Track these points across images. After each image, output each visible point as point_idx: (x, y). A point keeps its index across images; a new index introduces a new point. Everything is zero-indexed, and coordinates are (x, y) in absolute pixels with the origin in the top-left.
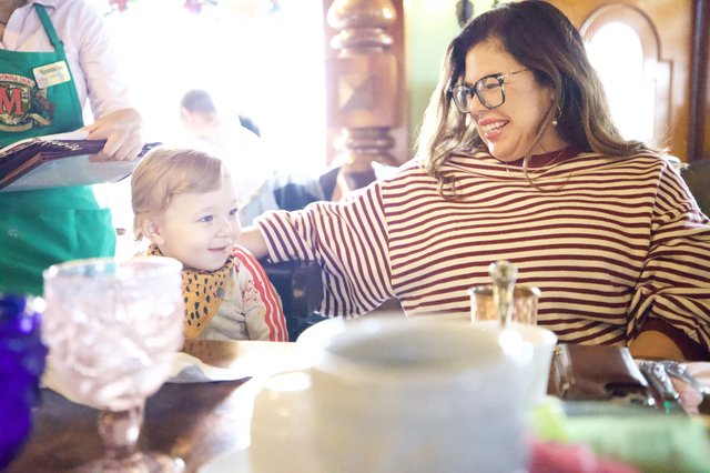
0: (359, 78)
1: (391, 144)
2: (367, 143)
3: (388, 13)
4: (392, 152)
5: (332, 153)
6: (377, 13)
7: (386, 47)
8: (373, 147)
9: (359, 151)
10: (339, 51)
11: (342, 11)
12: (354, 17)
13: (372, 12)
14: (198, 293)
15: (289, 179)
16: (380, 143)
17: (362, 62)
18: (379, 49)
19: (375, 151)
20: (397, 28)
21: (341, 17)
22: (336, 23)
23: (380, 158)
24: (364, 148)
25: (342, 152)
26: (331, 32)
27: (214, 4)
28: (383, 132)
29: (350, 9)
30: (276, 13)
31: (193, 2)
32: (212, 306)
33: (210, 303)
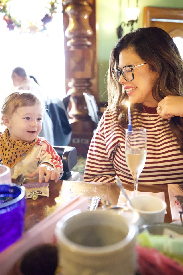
0: (78, 58)
1: (91, 85)
2: (82, 85)
3: (89, 32)
4: (92, 88)
5: (68, 88)
6: (85, 32)
7: (89, 46)
8: (83, 86)
9: (79, 88)
10: (70, 47)
11: (71, 31)
12: (77, 33)
13: (83, 31)
14: (12, 153)
15: (51, 101)
16: (86, 84)
17: (79, 52)
18: (86, 47)
19: (84, 88)
20: (93, 38)
21: (71, 33)
22: (67, 35)
23: (86, 90)
24: (80, 86)
25: (71, 88)
26: (67, 40)
27: (19, 26)
28: (88, 80)
29: (75, 30)
30: (44, 31)
31: (10, 25)
32: (17, 159)
33: (17, 158)
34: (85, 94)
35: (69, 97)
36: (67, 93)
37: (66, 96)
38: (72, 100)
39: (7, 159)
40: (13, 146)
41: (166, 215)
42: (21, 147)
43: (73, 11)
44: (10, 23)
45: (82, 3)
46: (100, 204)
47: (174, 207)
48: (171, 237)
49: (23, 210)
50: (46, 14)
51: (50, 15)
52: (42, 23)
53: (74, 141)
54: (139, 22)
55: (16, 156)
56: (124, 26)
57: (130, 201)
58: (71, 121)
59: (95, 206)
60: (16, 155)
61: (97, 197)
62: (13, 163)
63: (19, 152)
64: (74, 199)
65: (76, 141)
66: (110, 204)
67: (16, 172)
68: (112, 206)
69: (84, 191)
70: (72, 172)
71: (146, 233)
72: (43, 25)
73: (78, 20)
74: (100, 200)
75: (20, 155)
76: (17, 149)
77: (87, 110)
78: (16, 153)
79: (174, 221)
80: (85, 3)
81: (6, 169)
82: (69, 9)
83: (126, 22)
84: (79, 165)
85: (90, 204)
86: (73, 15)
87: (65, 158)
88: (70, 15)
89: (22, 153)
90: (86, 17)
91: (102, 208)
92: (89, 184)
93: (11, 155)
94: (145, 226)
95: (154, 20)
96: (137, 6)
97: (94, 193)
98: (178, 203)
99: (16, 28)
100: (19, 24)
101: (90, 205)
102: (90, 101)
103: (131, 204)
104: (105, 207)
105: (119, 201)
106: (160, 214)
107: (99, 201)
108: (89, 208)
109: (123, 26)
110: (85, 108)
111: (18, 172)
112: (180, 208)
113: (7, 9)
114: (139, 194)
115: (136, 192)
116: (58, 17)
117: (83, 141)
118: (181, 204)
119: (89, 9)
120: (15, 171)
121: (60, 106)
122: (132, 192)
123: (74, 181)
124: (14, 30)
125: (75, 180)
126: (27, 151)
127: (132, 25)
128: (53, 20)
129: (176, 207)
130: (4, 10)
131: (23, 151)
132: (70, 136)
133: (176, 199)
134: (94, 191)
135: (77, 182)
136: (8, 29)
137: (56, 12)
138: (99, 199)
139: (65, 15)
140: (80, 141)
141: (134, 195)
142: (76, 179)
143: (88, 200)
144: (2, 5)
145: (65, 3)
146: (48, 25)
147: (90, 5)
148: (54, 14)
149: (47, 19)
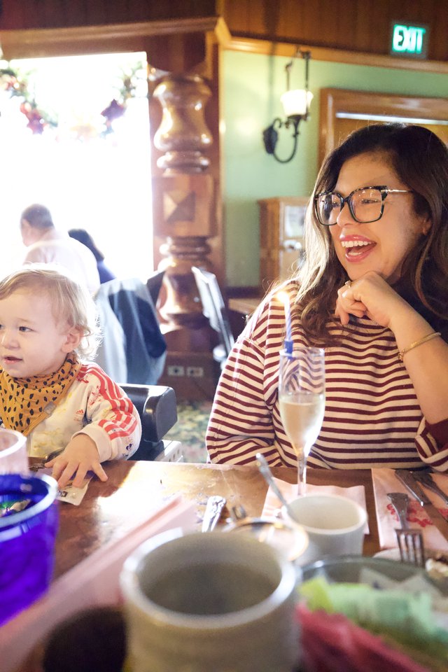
0: (181, 194)
1: (208, 250)
2: (190, 250)
3: (206, 139)
4: (209, 257)
5: (158, 258)
6: (197, 138)
7: (204, 168)
8: (192, 253)
9: (182, 256)
10: (163, 170)
11: (167, 136)
12: (177, 141)
13: (192, 137)
16: (199, 249)
17: (184, 180)
18: (199, 170)
19: (194, 257)
20: (213, 151)
21: (166, 141)
22: (159, 144)
23: (199, 262)
24: (184, 254)
25: (166, 256)
26: (158, 154)
27: (55, 125)
28: (202, 241)
29: (174, 135)
30: (108, 135)
31: (35, 122)
32: (35, 418)
33: (34, 416)
34: (195, 270)
35: (161, 276)
36: (156, 269)
37: (154, 274)
38: (166, 282)
39: (12, 419)
40: (23, 391)
41: (366, 536)
42: (40, 391)
43: (170, 95)
44: (35, 119)
45: (190, 78)
46: (224, 514)
47: (385, 519)
48: (376, 586)
49: (52, 531)
50: (112, 100)
51: (120, 101)
52: (104, 119)
53: (171, 372)
54: (309, 118)
55: (32, 412)
56: (280, 127)
57: (288, 507)
58: (165, 329)
59: (214, 517)
60: (30, 409)
61: (218, 498)
62: (27, 428)
63: (37, 403)
64: (168, 503)
65: (176, 371)
66: (244, 515)
67: (35, 447)
68: (249, 520)
69: (191, 485)
70: (166, 442)
71: (320, 581)
72: (105, 124)
73: (182, 113)
74: (225, 504)
75: (40, 410)
76: (31, 396)
77: (200, 305)
78: (29, 405)
79: (385, 549)
80: (197, 79)
81: (16, 440)
82: (162, 91)
83: (284, 119)
84: (184, 424)
85: (202, 513)
86: (171, 102)
87: (150, 411)
88: (163, 103)
89: (43, 404)
90: (198, 107)
91: (227, 523)
92: (201, 467)
93: (19, 410)
94: (319, 564)
95: (342, 115)
96: (307, 86)
97: (212, 489)
98: (393, 510)
99: (47, 128)
100: (54, 120)
101: (203, 517)
102: (207, 285)
103: (291, 514)
104: (234, 521)
105: (266, 505)
106: (353, 534)
107: (222, 505)
108: (201, 521)
109: (276, 126)
110: (196, 299)
111: (39, 446)
112: (398, 520)
113: (29, 89)
114: (309, 490)
115: (303, 485)
116: (138, 106)
117: (192, 372)
118: (399, 513)
119: (206, 91)
120: (33, 443)
121: (140, 295)
122: (295, 487)
123: (170, 461)
124: (43, 133)
125: (172, 458)
126: (54, 399)
127: (296, 126)
128: (127, 113)
129: (389, 519)
130: (20, 91)
131: (46, 399)
132: (163, 359)
133: (389, 501)
134: (213, 485)
135: (177, 463)
136: (30, 130)
137: (133, 96)
138: (222, 501)
139: (154, 102)
140: (185, 371)
141: (299, 494)
142: (174, 456)
143: (198, 504)
144: (17, 81)
145: (152, 78)
146: (117, 122)
147: (206, 82)
148: (129, 101)
149: (114, 110)
